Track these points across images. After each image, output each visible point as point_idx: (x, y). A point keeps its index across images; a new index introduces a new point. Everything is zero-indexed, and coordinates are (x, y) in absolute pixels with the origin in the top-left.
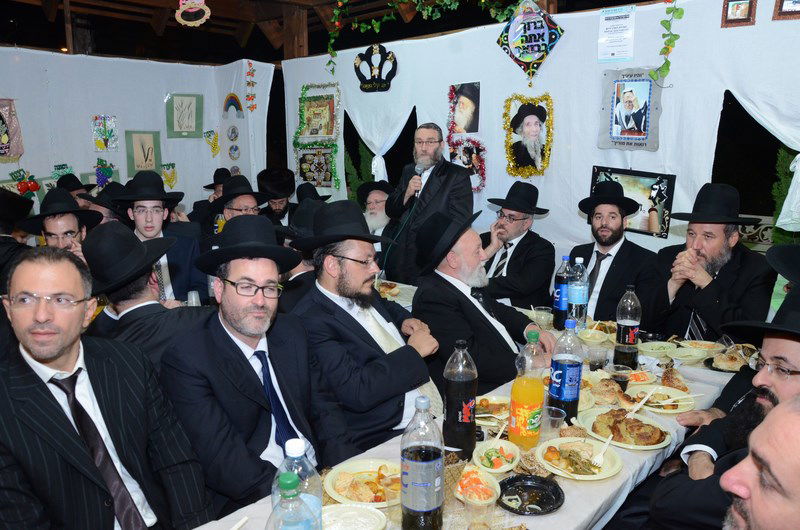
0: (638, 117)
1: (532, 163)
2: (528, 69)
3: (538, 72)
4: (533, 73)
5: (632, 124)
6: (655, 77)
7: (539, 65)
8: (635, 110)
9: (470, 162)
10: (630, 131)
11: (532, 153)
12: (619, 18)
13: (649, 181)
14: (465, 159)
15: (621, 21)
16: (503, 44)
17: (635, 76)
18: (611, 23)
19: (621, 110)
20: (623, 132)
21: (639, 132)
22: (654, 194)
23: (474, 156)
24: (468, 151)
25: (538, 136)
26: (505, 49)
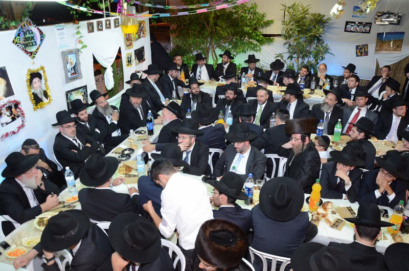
0: (74, 68)
1: (41, 100)
2: (32, 55)
3: (36, 56)
4: (34, 57)
5: (73, 71)
6: (77, 52)
7: (36, 52)
8: (73, 66)
9: (11, 114)
10: (73, 74)
11: (40, 96)
12: (61, 29)
13: (81, 90)
14: (8, 113)
15: (62, 31)
16: (16, 43)
17: (71, 52)
18: (59, 31)
19: (69, 67)
20: (71, 75)
21: (76, 73)
22: (83, 93)
23: (13, 109)
24: (10, 108)
25: (40, 87)
26: (18, 46)
